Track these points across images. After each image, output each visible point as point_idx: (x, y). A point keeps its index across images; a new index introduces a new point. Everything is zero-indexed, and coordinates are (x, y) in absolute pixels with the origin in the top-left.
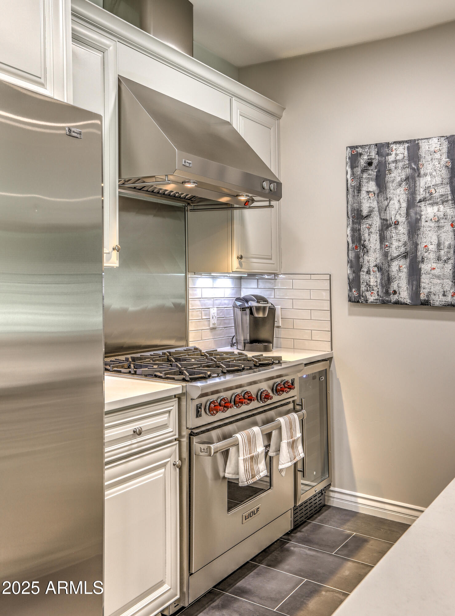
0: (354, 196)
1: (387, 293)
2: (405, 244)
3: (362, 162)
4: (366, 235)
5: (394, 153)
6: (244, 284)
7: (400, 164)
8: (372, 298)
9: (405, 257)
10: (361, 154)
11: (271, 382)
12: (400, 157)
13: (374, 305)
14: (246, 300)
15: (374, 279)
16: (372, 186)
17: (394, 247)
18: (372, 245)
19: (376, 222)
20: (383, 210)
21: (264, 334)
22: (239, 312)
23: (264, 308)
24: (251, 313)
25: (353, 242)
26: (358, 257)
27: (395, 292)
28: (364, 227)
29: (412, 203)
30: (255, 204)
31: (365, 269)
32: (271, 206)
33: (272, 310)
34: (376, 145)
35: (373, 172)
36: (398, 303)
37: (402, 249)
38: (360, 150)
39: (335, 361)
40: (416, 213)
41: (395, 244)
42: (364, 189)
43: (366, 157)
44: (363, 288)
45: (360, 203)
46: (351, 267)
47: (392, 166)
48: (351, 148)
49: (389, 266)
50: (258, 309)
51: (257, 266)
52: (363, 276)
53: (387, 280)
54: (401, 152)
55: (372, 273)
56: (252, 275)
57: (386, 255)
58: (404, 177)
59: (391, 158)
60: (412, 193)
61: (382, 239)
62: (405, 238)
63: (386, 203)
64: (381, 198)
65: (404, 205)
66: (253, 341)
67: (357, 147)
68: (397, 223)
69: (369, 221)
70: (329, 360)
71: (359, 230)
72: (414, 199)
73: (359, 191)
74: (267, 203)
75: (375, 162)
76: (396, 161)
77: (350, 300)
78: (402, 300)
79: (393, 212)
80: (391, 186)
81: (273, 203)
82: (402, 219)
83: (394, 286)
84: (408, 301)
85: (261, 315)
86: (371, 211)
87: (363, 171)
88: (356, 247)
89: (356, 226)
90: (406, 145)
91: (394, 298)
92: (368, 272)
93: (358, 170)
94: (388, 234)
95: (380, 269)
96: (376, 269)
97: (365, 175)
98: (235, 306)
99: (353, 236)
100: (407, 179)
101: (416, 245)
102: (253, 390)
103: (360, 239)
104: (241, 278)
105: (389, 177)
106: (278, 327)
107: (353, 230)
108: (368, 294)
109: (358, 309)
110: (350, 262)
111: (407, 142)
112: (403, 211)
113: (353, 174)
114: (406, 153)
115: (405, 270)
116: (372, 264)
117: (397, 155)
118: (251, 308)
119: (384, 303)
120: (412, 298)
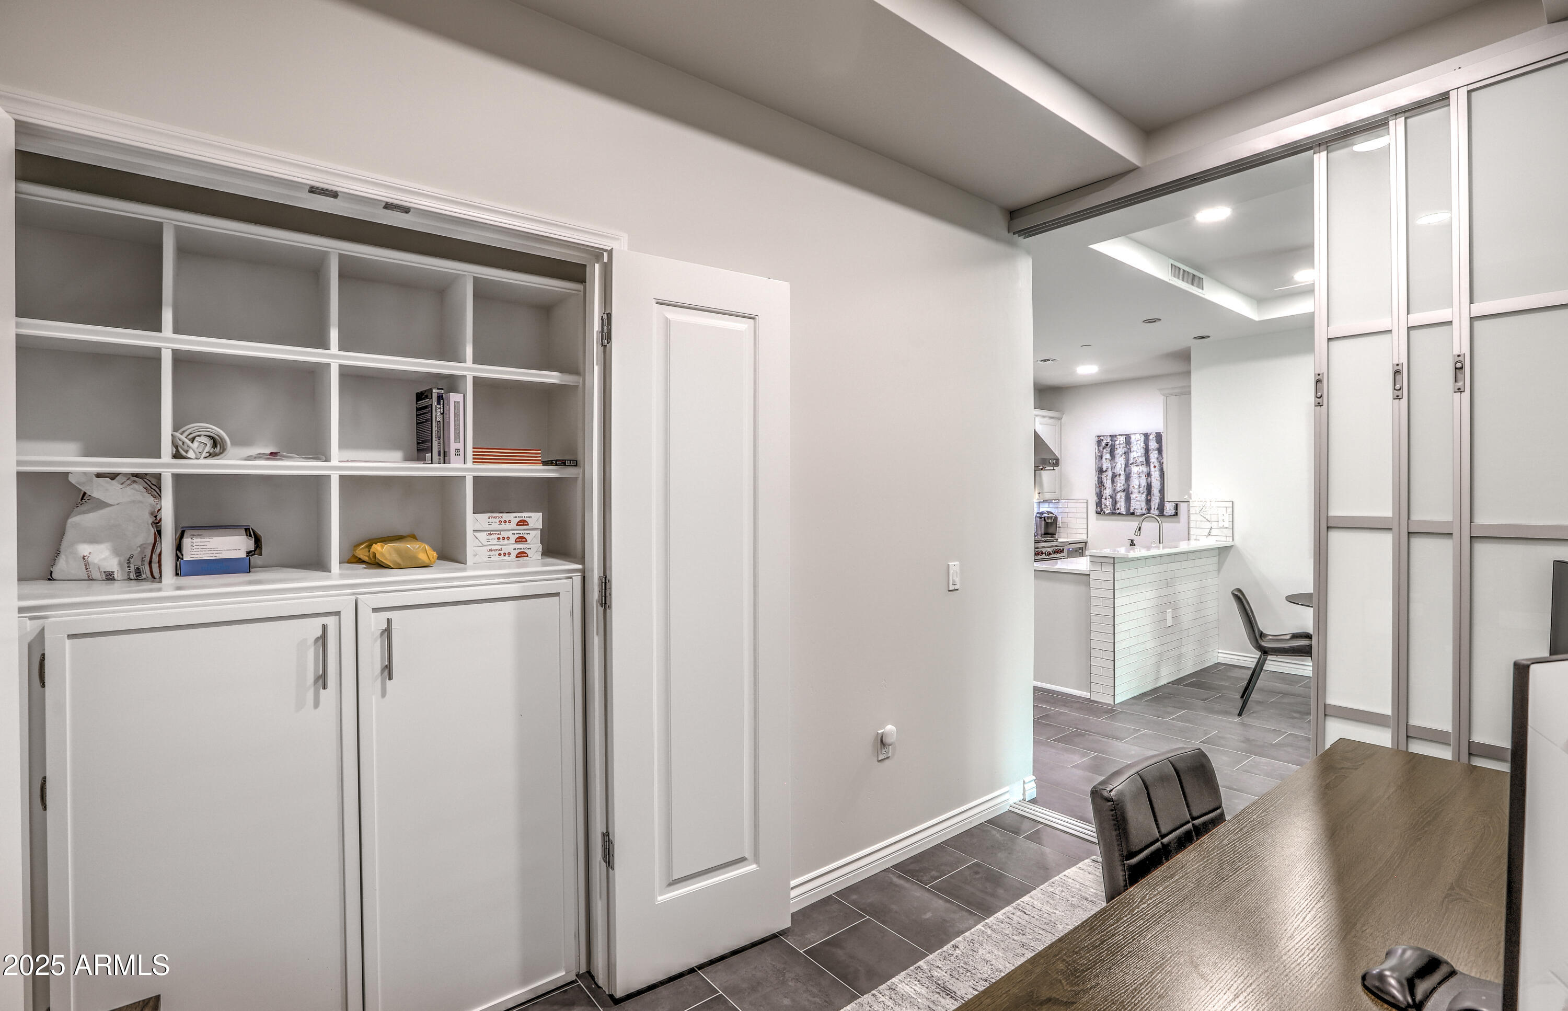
0: (1099, 461)
1: (1115, 509)
2: (1124, 485)
3: (1103, 444)
4: (1105, 481)
5: (1119, 440)
6: (1042, 505)
7: (1122, 446)
8: (1107, 512)
9: (1124, 491)
10: (1103, 440)
11: (1053, 548)
12: (1122, 442)
13: (1108, 515)
14: (1042, 513)
15: (1108, 502)
16: (1108, 456)
17: (1118, 486)
18: (1108, 485)
19: (1110, 474)
20: (1113, 468)
21: (1050, 531)
22: (1038, 519)
23: (1052, 517)
24: (1045, 520)
25: (1098, 484)
26: (1101, 491)
27: (1118, 509)
28: (1104, 476)
29: (1127, 465)
30: (1047, 469)
31: (1104, 497)
32: (1054, 470)
33: (1056, 518)
34: (1110, 436)
35: (1108, 449)
36: (1119, 514)
37: (1122, 488)
38: (1102, 438)
39: (1089, 544)
40: (1129, 470)
41: (1119, 485)
42: (1104, 458)
43: (1105, 442)
44: (1103, 507)
45: (1102, 464)
46: (1097, 496)
47: (1118, 446)
48: (1098, 436)
49: (1116, 496)
50: (1048, 518)
51: (1048, 496)
52: (1103, 500)
53: (1115, 503)
54: (1122, 440)
55: (1107, 499)
56: (1045, 501)
57: (1114, 490)
58: (1123, 452)
59: (1117, 443)
60: (1127, 460)
61: (1113, 482)
62: (1123, 482)
63: (1115, 464)
64: (1112, 462)
65: (1123, 466)
66: (1045, 534)
67: (1100, 436)
68: (1120, 475)
69: (1106, 473)
70: (1086, 543)
71: (1102, 478)
72: (1128, 463)
73: (1102, 458)
74: (1052, 468)
75: (1109, 444)
76: (1120, 444)
77: (1096, 513)
78: (1122, 513)
79: (1118, 469)
80: (1117, 456)
81: (1055, 468)
82: (1122, 473)
83: (1118, 506)
84: (1124, 513)
85: (1050, 521)
86: (1107, 469)
87: (1103, 448)
88: (1100, 486)
89: (1100, 476)
90: (1125, 436)
91: (1118, 511)
92: (1106, 499)
93: (1101, 448)
94: (1115, 480)
95: (1111, 497)
96: (1109, 497)
97: (1104, 451)
98: (1036, 517)
99: (1098, 481)
100: (1125, 453)
101: (1129, 485)
102: (1044, 550)
103: (1102, 483)
104: (1040, 502)
105: (1116, 452)
106: (1059, 527)
107: (1098, 478)
108: (1105, 510)
109: (1100, 517)
110: (1096, 493)
111: (1125, 435)
112: (1123, 469)
113: (1099, 450)
114: (1125, 441)
115: (1123, 498)
116: (1108, 495)
117: (1120, 441)
118: (1044, 518)
119: (1113, 514)
120: (1126, 512)
